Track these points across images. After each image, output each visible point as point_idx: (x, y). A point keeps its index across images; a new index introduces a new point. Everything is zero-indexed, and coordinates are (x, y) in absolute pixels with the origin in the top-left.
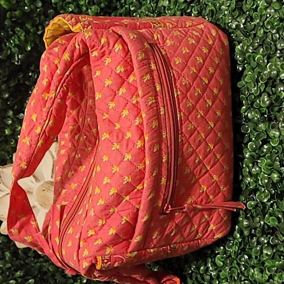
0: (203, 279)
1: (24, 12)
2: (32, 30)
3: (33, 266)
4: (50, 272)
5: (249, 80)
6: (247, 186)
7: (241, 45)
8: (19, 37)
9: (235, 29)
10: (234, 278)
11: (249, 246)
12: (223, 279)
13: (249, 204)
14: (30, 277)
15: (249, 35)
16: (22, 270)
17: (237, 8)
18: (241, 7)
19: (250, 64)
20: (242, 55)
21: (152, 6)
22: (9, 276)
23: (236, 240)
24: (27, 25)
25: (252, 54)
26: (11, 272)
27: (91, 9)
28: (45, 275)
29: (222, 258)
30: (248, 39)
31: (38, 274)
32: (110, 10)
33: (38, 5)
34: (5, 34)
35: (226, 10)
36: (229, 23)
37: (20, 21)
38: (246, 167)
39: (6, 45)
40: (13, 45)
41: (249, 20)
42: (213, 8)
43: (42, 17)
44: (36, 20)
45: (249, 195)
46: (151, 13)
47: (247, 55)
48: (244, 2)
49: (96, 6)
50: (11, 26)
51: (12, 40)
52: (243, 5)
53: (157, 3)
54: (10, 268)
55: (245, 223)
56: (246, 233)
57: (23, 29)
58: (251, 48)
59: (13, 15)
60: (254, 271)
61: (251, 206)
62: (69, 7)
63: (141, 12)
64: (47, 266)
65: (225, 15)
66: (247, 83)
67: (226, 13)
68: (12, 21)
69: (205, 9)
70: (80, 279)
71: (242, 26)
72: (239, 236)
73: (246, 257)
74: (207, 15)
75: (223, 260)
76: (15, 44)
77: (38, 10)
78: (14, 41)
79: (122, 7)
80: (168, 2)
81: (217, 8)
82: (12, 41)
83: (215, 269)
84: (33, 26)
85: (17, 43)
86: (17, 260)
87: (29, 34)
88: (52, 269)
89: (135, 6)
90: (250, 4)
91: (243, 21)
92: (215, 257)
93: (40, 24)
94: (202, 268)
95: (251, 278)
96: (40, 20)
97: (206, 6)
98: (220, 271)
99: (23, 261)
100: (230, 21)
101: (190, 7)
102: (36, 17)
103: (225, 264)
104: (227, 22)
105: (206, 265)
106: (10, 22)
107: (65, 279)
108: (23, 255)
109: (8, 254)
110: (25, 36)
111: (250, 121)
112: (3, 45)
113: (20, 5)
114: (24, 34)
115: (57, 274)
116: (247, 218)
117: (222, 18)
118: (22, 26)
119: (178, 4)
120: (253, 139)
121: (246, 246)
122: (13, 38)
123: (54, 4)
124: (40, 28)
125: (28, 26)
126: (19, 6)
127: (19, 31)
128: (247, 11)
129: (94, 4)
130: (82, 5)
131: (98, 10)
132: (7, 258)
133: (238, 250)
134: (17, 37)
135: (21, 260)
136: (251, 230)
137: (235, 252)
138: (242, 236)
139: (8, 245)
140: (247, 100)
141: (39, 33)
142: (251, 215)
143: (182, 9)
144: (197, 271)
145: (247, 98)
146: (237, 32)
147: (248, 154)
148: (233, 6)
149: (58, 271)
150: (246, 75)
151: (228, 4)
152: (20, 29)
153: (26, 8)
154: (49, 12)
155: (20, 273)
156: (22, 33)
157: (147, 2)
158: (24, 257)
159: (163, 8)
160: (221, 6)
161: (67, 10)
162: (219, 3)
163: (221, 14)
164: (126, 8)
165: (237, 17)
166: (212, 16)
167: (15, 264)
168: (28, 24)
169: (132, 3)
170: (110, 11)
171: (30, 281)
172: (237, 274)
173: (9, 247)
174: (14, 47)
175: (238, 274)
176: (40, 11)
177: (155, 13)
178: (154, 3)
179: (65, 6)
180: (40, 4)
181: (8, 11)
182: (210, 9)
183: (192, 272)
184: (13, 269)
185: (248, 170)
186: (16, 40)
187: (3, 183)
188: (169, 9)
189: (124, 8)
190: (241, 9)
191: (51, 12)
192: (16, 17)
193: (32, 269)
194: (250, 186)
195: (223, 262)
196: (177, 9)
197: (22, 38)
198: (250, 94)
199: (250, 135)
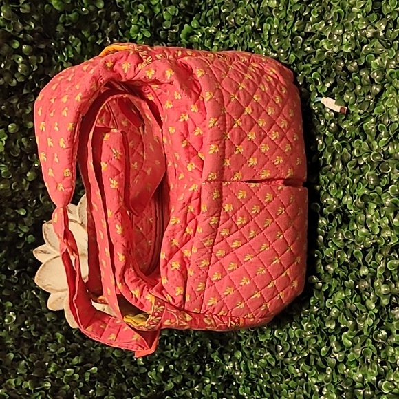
0: (325, 363)
1: (80, 14)
2: (89, 39)
3: (93, 351)
4: (116, 358)
5: (390, 104)
6: (386, 241)
7: (379, 58)
8: (73, 48)
9: (371, 38)
10: (367, 360)
11: (389, 318)
12: (351, 363)
13: (391, 264)
14: (91, 365)
15: (392, 46)
16: (79, 356)
17: (375, 10)
18: (381, 9)
19: (391, 84)
20: (381, 73)
21: (252, 7)
22: (63, 363)
23: (371, 312)
24: (83, 33)
25: (396, 71)
26: (65, 358)
27: (166, 10)
28: (109, 363)
29: (351, 334)
30: (390, 51)
31: (100, 361)
32: (192, 12)
33: (99, 5)
34: (57, 43)
35: (359, 13)
36: (363, 29)
37: (74, 27)
38: (385, 218)
39: (57, 59)
40: (66, 59)
41: (391, 25)
42: (340, 10)
43: (103, 21)
44: (96, 26)
45: (390, 253)
46: (251, 17)
47: (388, 72)
48: (384, 2)
49: (174, 7)
50: (63, 33)
51: (65, 52)
52: (382, 6)
53: (260, 3)
54: (64, 353)
55: (383, 290)
56: (385, 302)
57: (78, 37)
58: (394, 62)
59: (67, 19)
60: (395, 351)
61: (393, 267)
62: (138, 8)
63: (236, 15)
64: (111, 351)
65: (357, 19)
66: (387, 108)
67: (359, 17)
68: (65, 27)
69: (330, 12)
70: (156, 368)
71: (382, 34)
72: (373, 306)
73: (384, 333)
74: (332, 19)
75: (352, 337)
76: (69, 58)
77: (99, 12)
78: (67, 53)
79: (208, 8)
80: (275, 2)
81: (346, 9)
82: (64, 54)
83: (341, 351)
84: (91, 33)
85: (72, 56)
86: (71, 342)
87: (85, 44)
88: (118, 354)
89: (228, 7)
90: (393, 5)
91: (383, 27)
92: (341, 334)
93: (100, 30)
94: (324, 349)
95: (391, 359)
96: (100, 25)
97: (331, 8)
98: (348, 352)
99: (80, 344)
100: (364, 27)
101: (307, 8)
102: (95, 21)
103: (354, 344)
104: (361, 28)
105: (328, 344)
106: (62, 27)
107: (136, 367)
108: (78, 337)
109: (59, 336)
110: (81, 47)
111: (390, 157)
112: (53, 59)
113: (75, 5)
114: (80, 44)
115: (125, 360)
116: (385, 282)
117: (352, 23)
118: (77, 33)
119: (290, 5)
120: (395, 181)
121: (385, 319)
122: (66, 49)
123: (119, 3)
124: (100, 37)
125: (85, 34)
126: (74, 7)
127: (74, 40)
128: (388, 14)
129: (170, 4)
130: (155, 5)
131: (175, 11)
132: (59, 341)
133: (373, 325)
134: (71, 48)
135: (76, 343)
136: (391, 299)
137: (369, 327)
138: (379, 307)
139: (59, 324)
140: (388, 130)
141: (99, 42)
142: (392, 279)
143: (297, 11)
144: (317, 353)
145: (387, 128)
146: (374, 41)
147: (389, 200)
148: (369, 7)
149: (125, 358)
150: (386, 98)
151: (362, 5)
152: (75, 37)
153: (84, 9)
154: (112, 14)
155: (78, 359)
156: (78, 43)
157: (245, 2)
158: (81, 339)
159: (268, 10)
160: (352, 8)
161: (136, 11)
162: (349, 3)
163: (352, 17)
164: (215, 10)
165: (375, 22)
166: (339, 21)
167: (69, 348)
168: (85, 30)
169: (223, 3)
170: (192, 14)
171: (93, 369)
172: (371, 356)
173: (60, 326)
174: (67, 62)
175: (373, 355)
176: (101, 13)
177: (256, 17)
178: (254, 3)
179: (133, 6)
180: (101, 5)
181: (61, 13)
182: (337, 11)
183: (310, 354)
184: (67, 354)
185: (388, 221)
186: (70, 52)
187: (49, 243)
188: (277, 10)
189: (212, 10)
190: (380, 12)
191: (114, 15)
192: (70, 21)
193: (92, 355)
194: (390, 241)
195: (352, 340)
196: (289, 11)
197: (78, 49)
198: (392, 123)
199: (390, 175)
